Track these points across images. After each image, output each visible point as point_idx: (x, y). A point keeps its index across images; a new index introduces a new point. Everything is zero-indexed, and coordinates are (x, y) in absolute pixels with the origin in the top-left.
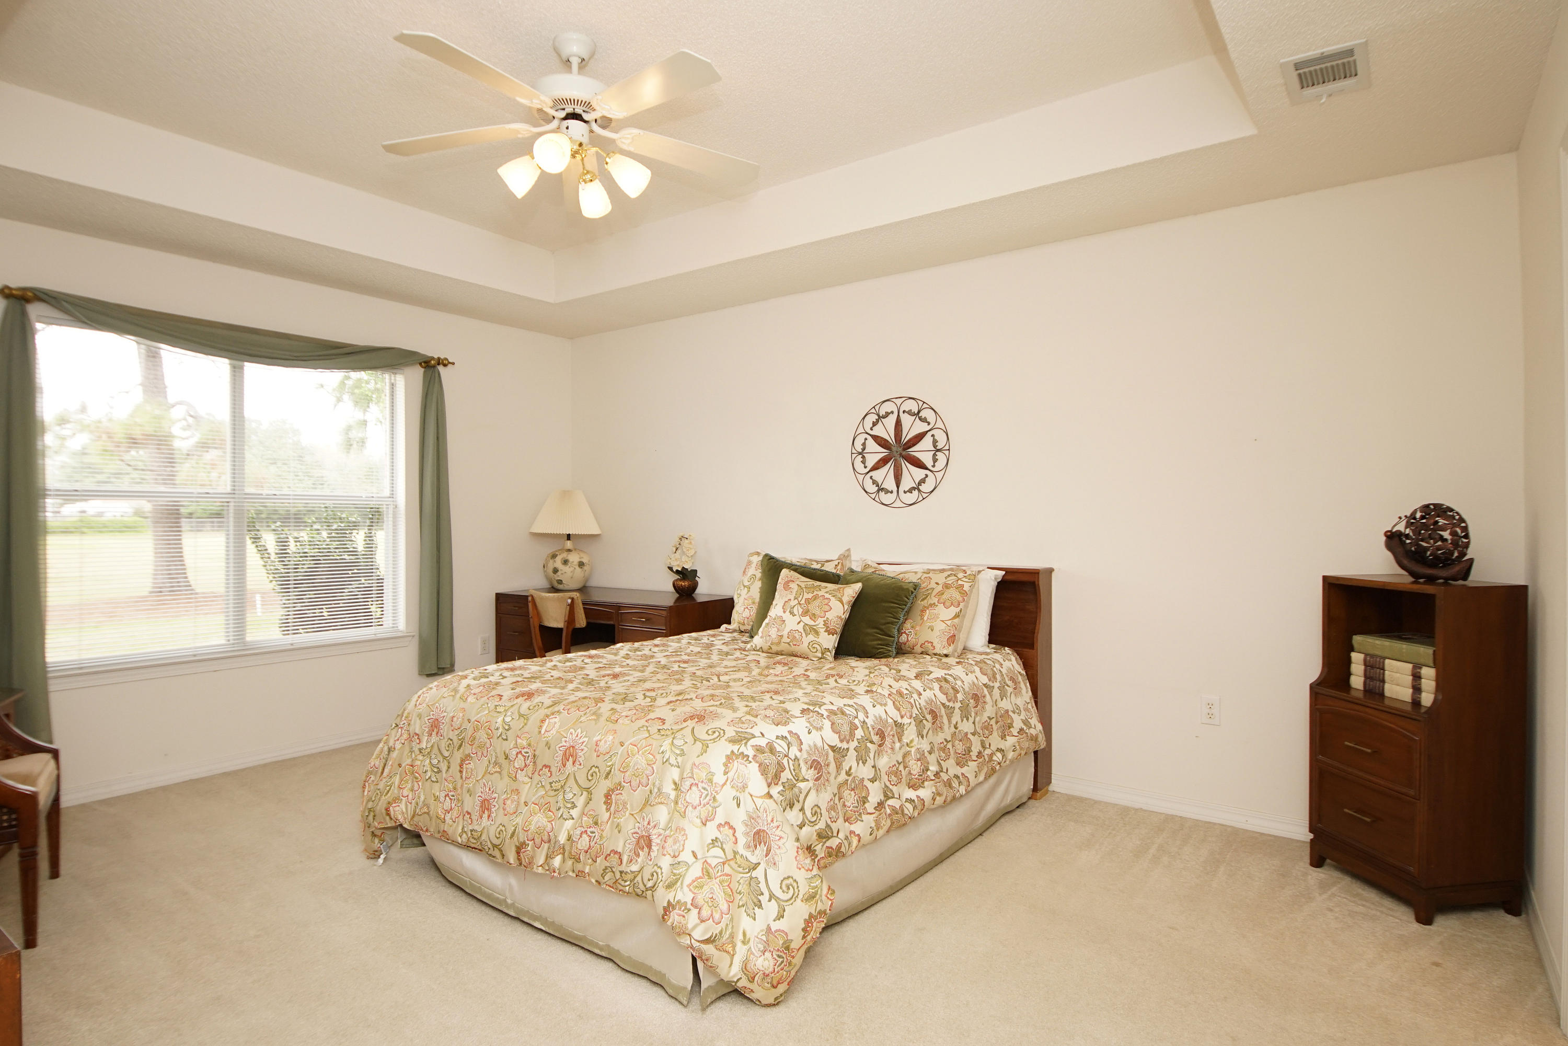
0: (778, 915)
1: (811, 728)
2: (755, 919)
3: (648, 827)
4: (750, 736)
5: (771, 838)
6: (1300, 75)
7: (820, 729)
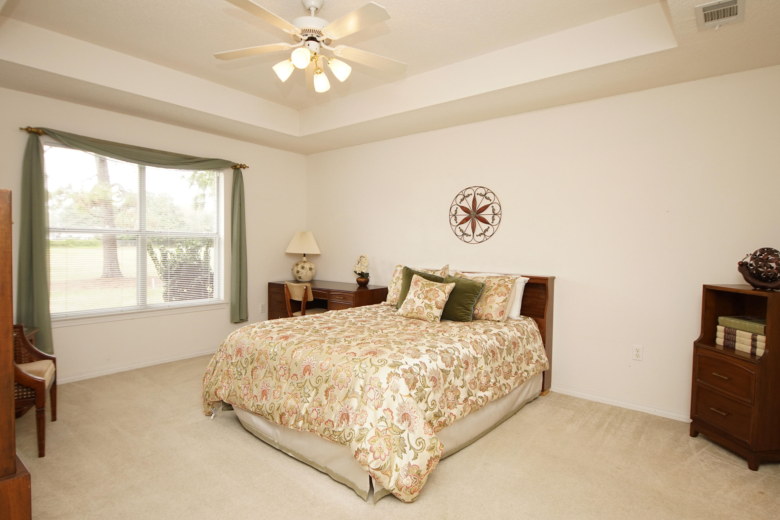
0: (414, 457)
1: (431, 360)
2: (402, 459)
3: (348, 409)
4: (400, 364)
5: (411, 418)
6: (705, 14)
7: (436, 360)
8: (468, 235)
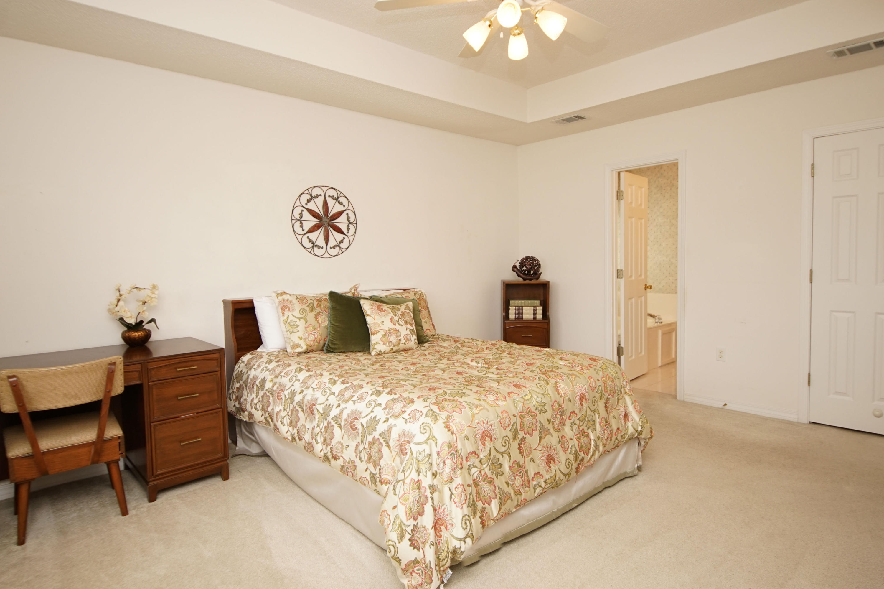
8: (319, 247)
